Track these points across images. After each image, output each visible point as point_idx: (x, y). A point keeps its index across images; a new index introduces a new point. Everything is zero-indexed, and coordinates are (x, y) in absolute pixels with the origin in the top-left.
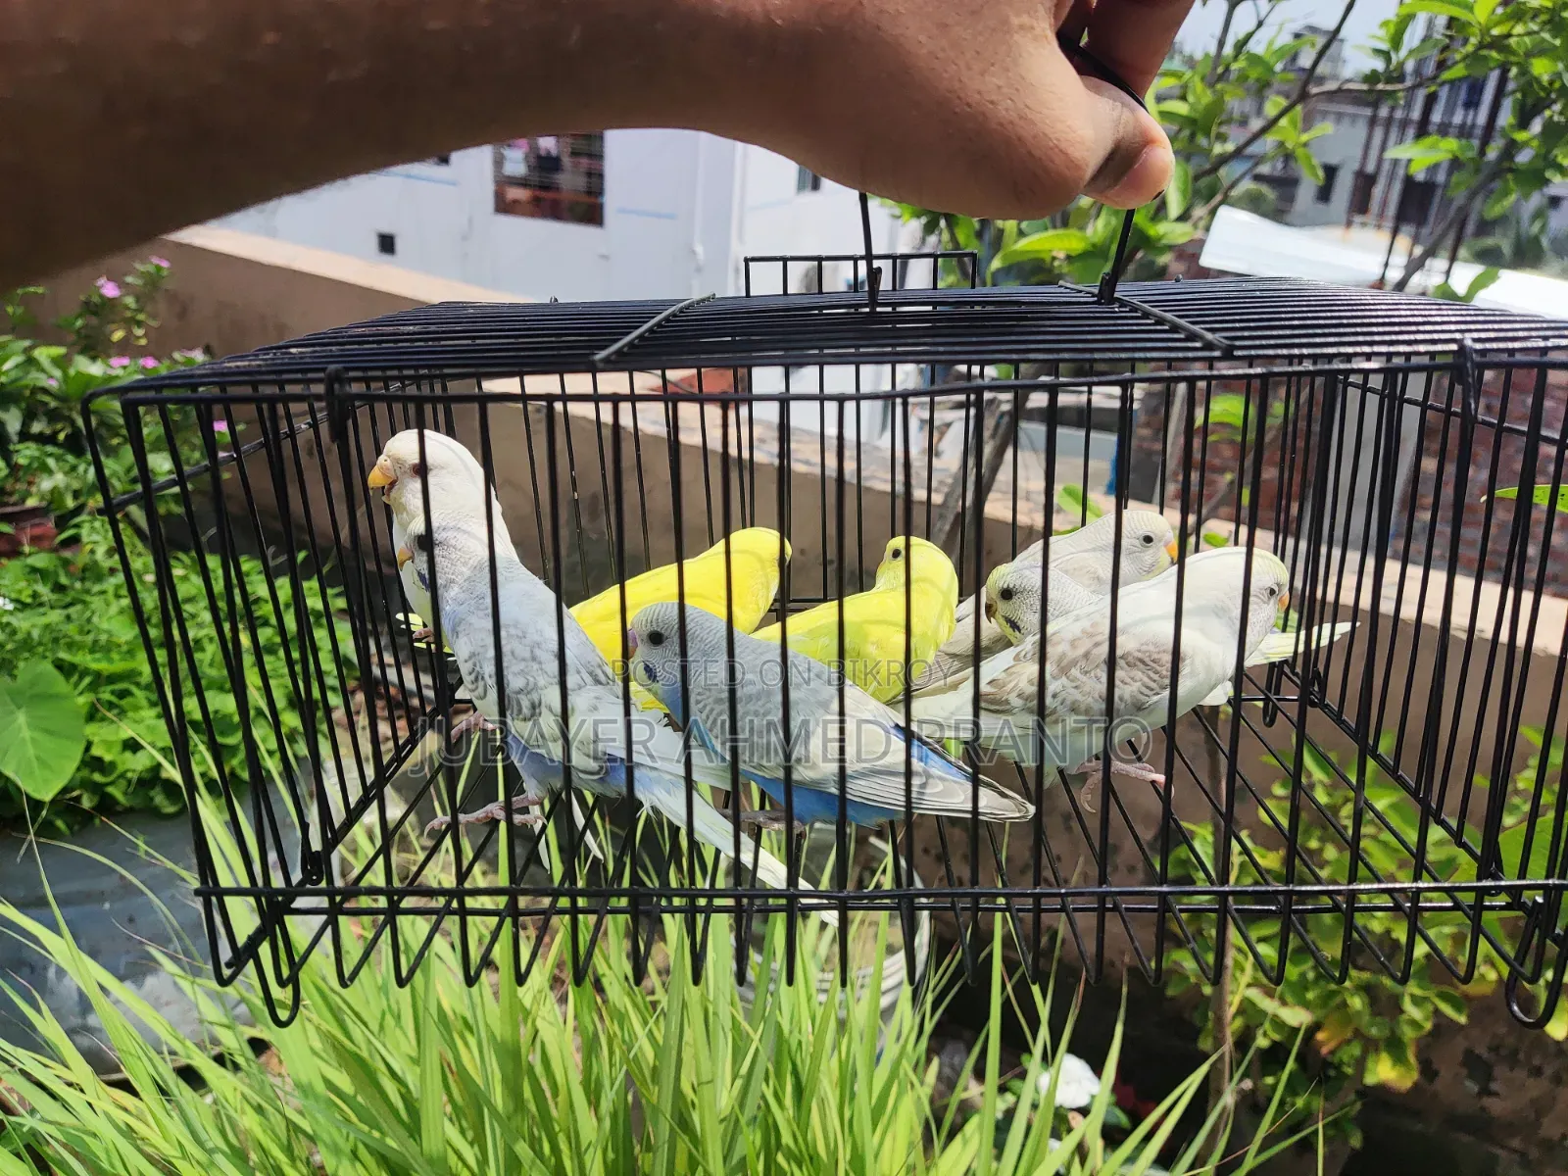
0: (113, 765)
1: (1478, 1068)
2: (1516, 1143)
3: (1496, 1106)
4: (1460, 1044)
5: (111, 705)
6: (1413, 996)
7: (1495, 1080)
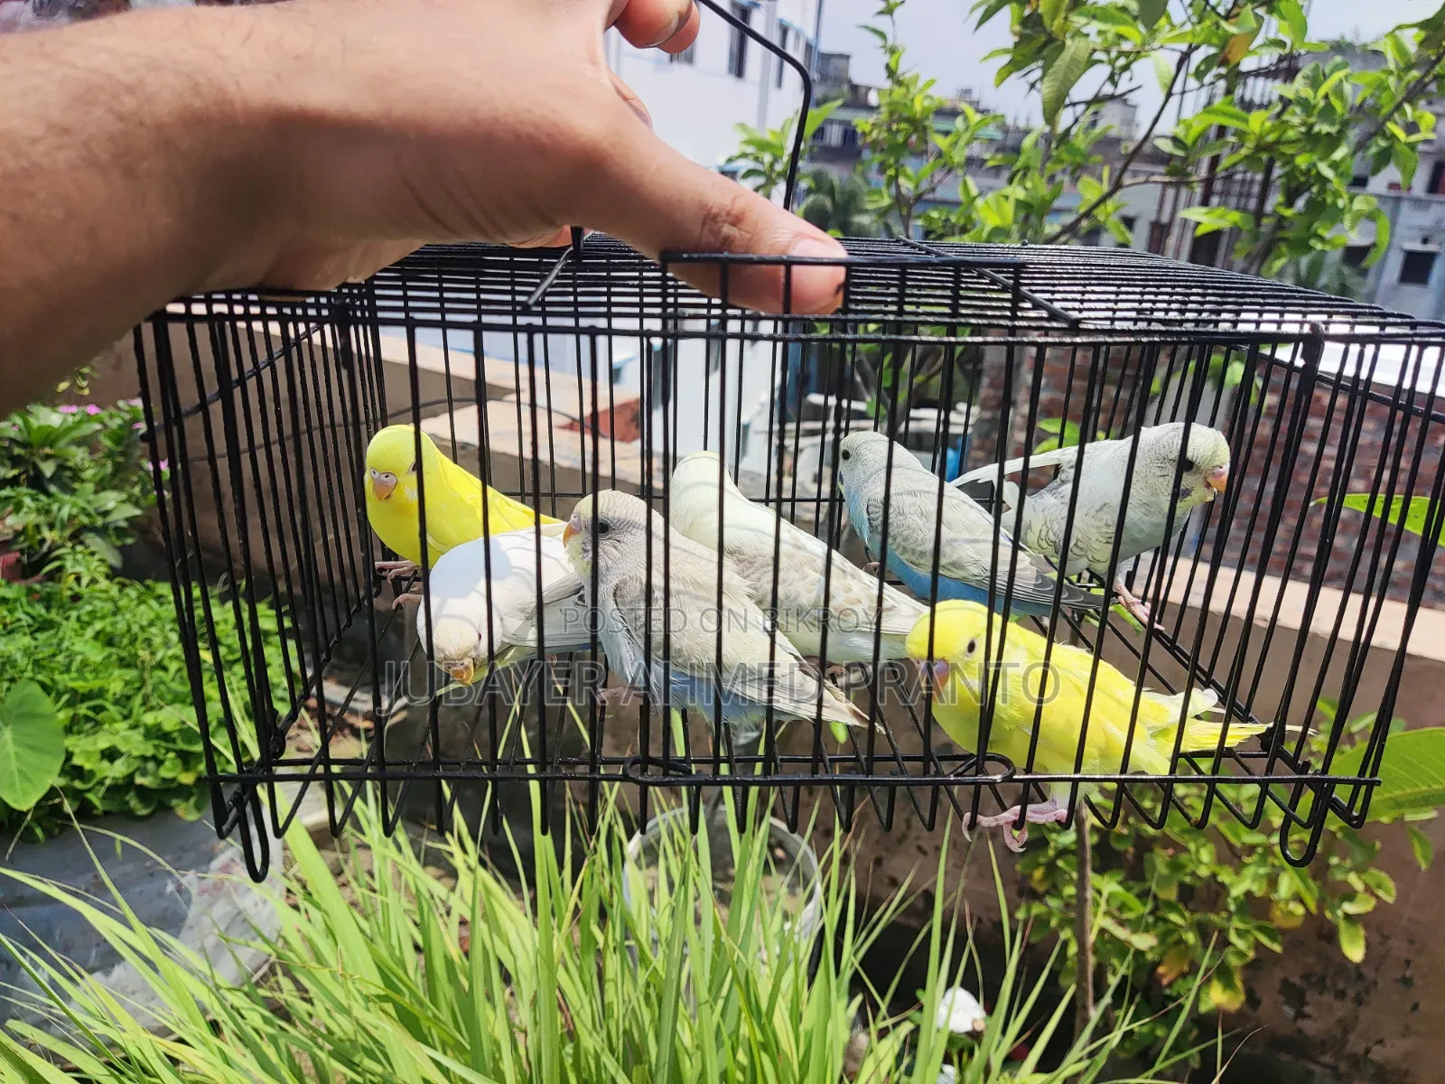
0: (92, 773)
1: (1293, 995)
2: (1327, 1059)
3: (1309, 1027)
4: (1278, 975)
5: (87, 719)
6: (1237, 929)
7: (1307, 1004)
